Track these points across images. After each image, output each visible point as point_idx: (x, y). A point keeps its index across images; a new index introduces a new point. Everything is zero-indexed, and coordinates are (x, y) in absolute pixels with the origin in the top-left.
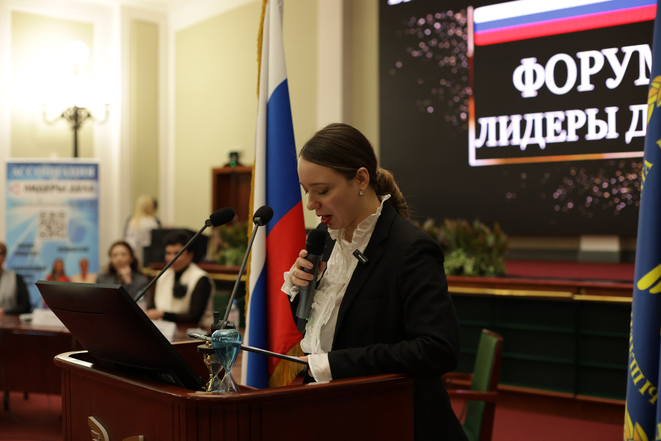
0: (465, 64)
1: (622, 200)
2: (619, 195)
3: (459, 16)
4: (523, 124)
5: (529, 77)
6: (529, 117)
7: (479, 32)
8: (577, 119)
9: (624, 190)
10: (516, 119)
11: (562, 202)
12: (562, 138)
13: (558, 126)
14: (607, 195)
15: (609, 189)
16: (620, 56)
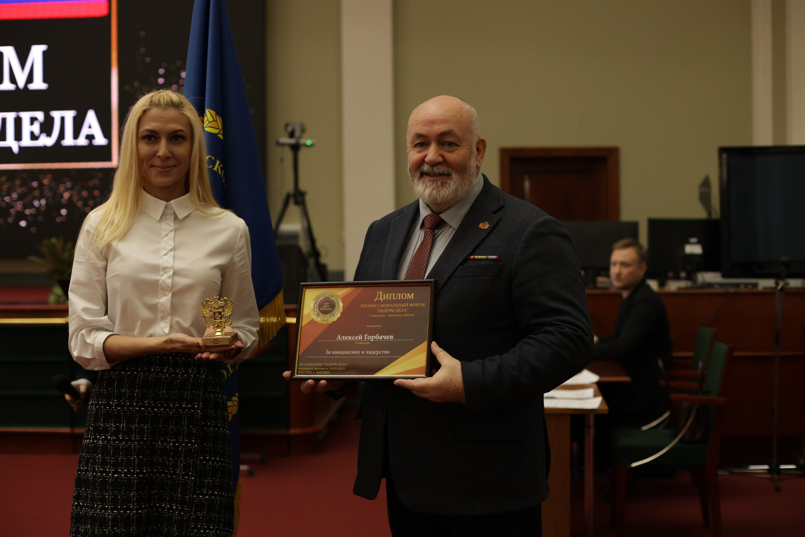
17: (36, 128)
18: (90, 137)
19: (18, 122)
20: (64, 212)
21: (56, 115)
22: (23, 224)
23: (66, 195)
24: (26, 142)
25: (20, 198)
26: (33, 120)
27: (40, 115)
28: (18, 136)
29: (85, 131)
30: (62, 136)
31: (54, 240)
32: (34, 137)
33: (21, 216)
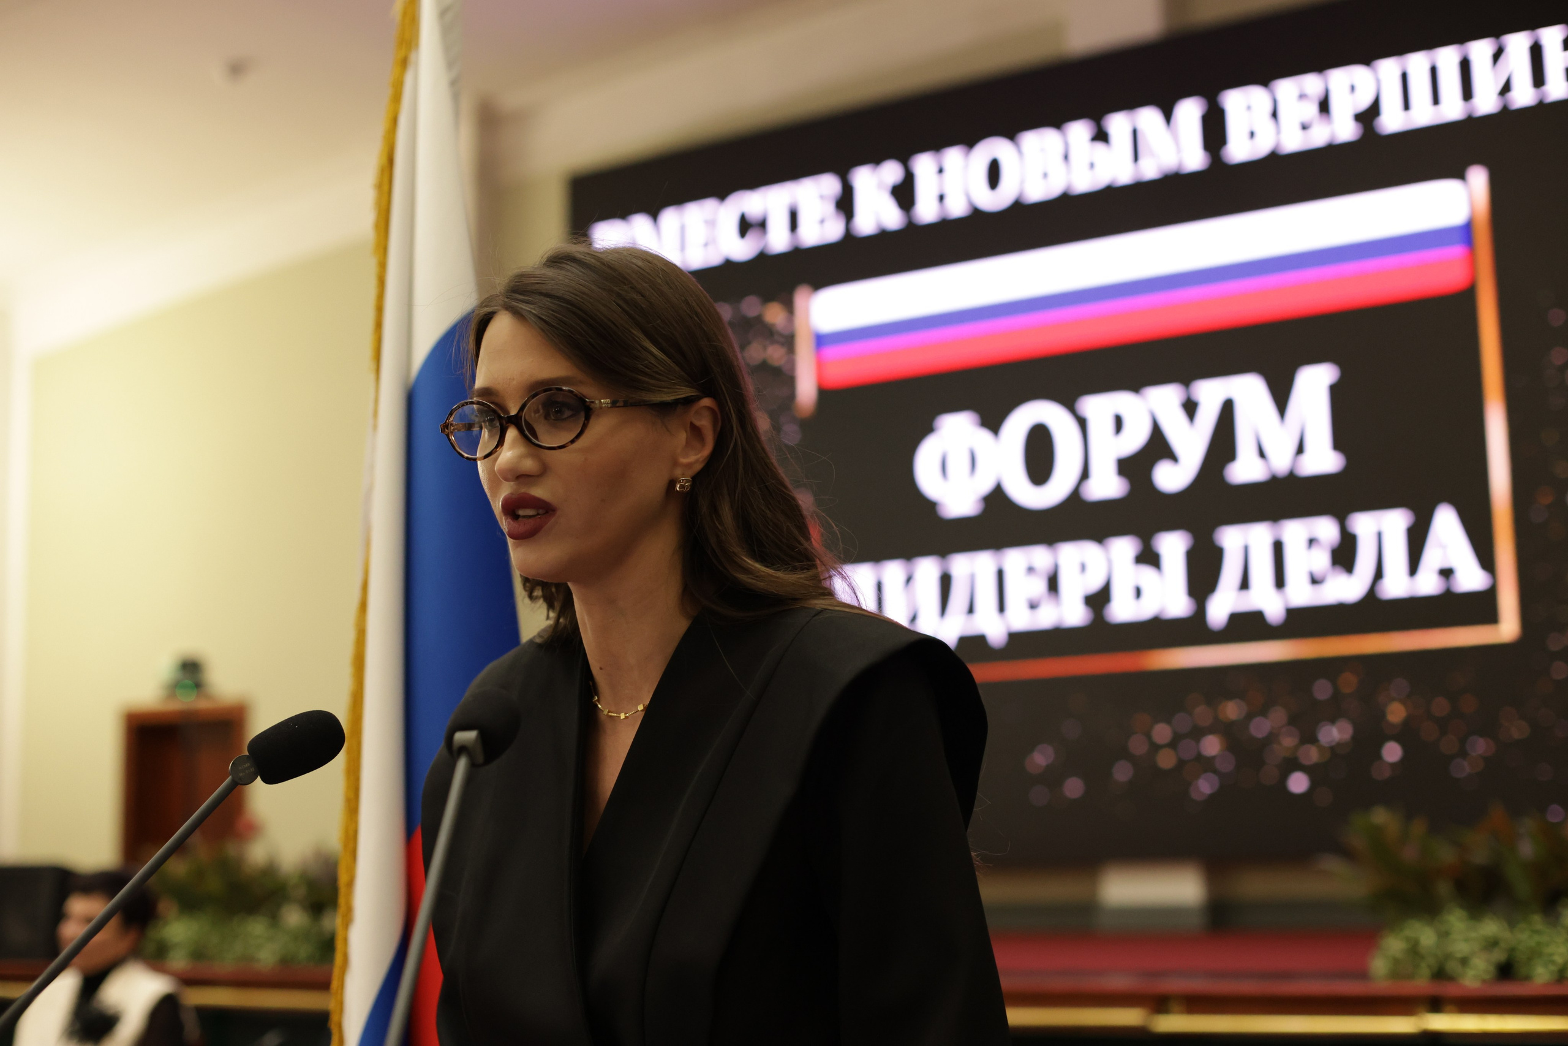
0: (792, 435)
1: (1205, 771)
2: (1199, 758)
3: (774, 315)
4: (946, 582)
5: (958, 464)
6: (962, 565)
7: (830, 351)
8: (1083, 568)
9: (1212, 746)
10: (927, 569)
11: (1052, 778)
12: (1046, 618)
13: (1039, 586)
14: (1166, 760)
15: (1173, 744)
16: (1190, 408)
17: (1321, 560)
18: (1446, 573)
19: (1278, 548)
20: (1392, 752)
21: (1364, 524)
22: (1298, 783)
23: (1396, 713)
24: (1300, 594)
25: (1293, 721)
26: (1312, 542)
27: (1326, 529)
28: (1280, 581)
29: (1432, 558)
30: (1379, 574)
31: (1380, 816)
32: (1315, 581)
33: (1292, 765)
